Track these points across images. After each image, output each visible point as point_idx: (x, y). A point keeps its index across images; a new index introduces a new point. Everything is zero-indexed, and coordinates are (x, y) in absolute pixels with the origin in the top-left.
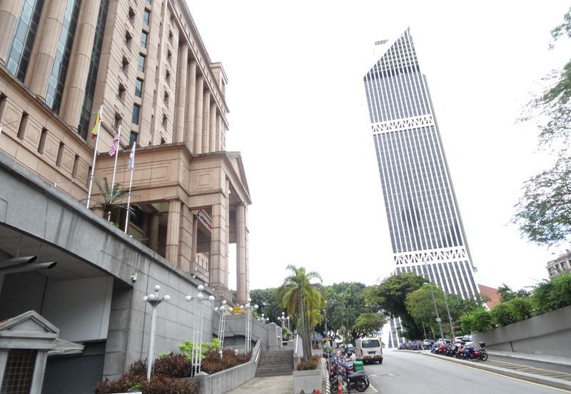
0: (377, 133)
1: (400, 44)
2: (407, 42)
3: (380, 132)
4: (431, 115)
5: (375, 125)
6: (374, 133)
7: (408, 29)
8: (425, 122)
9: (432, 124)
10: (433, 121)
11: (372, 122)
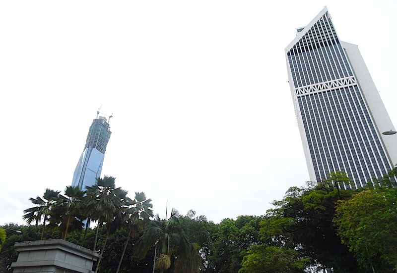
0: (300, 95)
1: (319, 25)
2: (326, 23)
3: (304, 94)
4: (353, 76)
5: (299, 89)
6: (299, 95)
7: (327, 14)
8: (347, 83)
9: (355, 84)
10: (355, 81)
11: (296, 86)
